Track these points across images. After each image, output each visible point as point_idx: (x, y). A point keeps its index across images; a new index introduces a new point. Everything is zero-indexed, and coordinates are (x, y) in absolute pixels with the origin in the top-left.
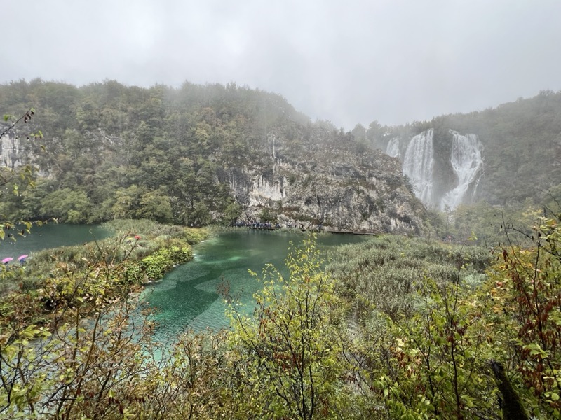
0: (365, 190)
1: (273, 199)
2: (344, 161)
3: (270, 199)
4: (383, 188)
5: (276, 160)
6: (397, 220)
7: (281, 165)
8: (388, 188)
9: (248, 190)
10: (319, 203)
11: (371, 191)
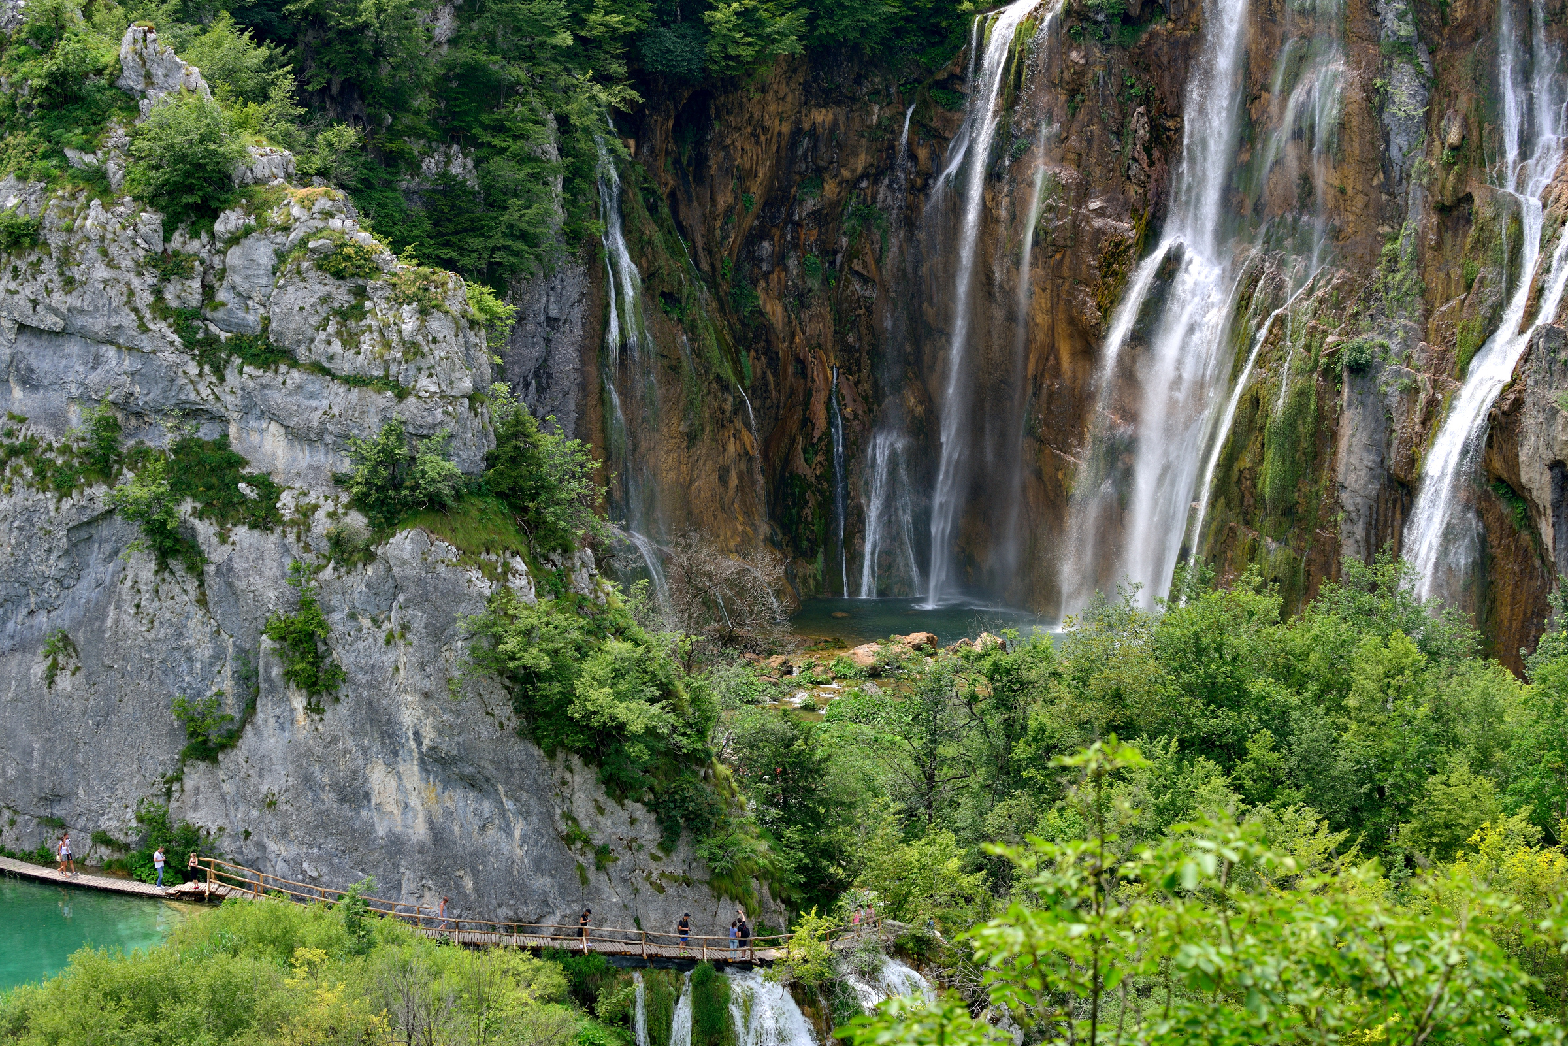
0: (205, 530)
2: (69, 283)
4: (321, 525)
6: (412, 772)
8: (357, 521)
11: (241, 534)
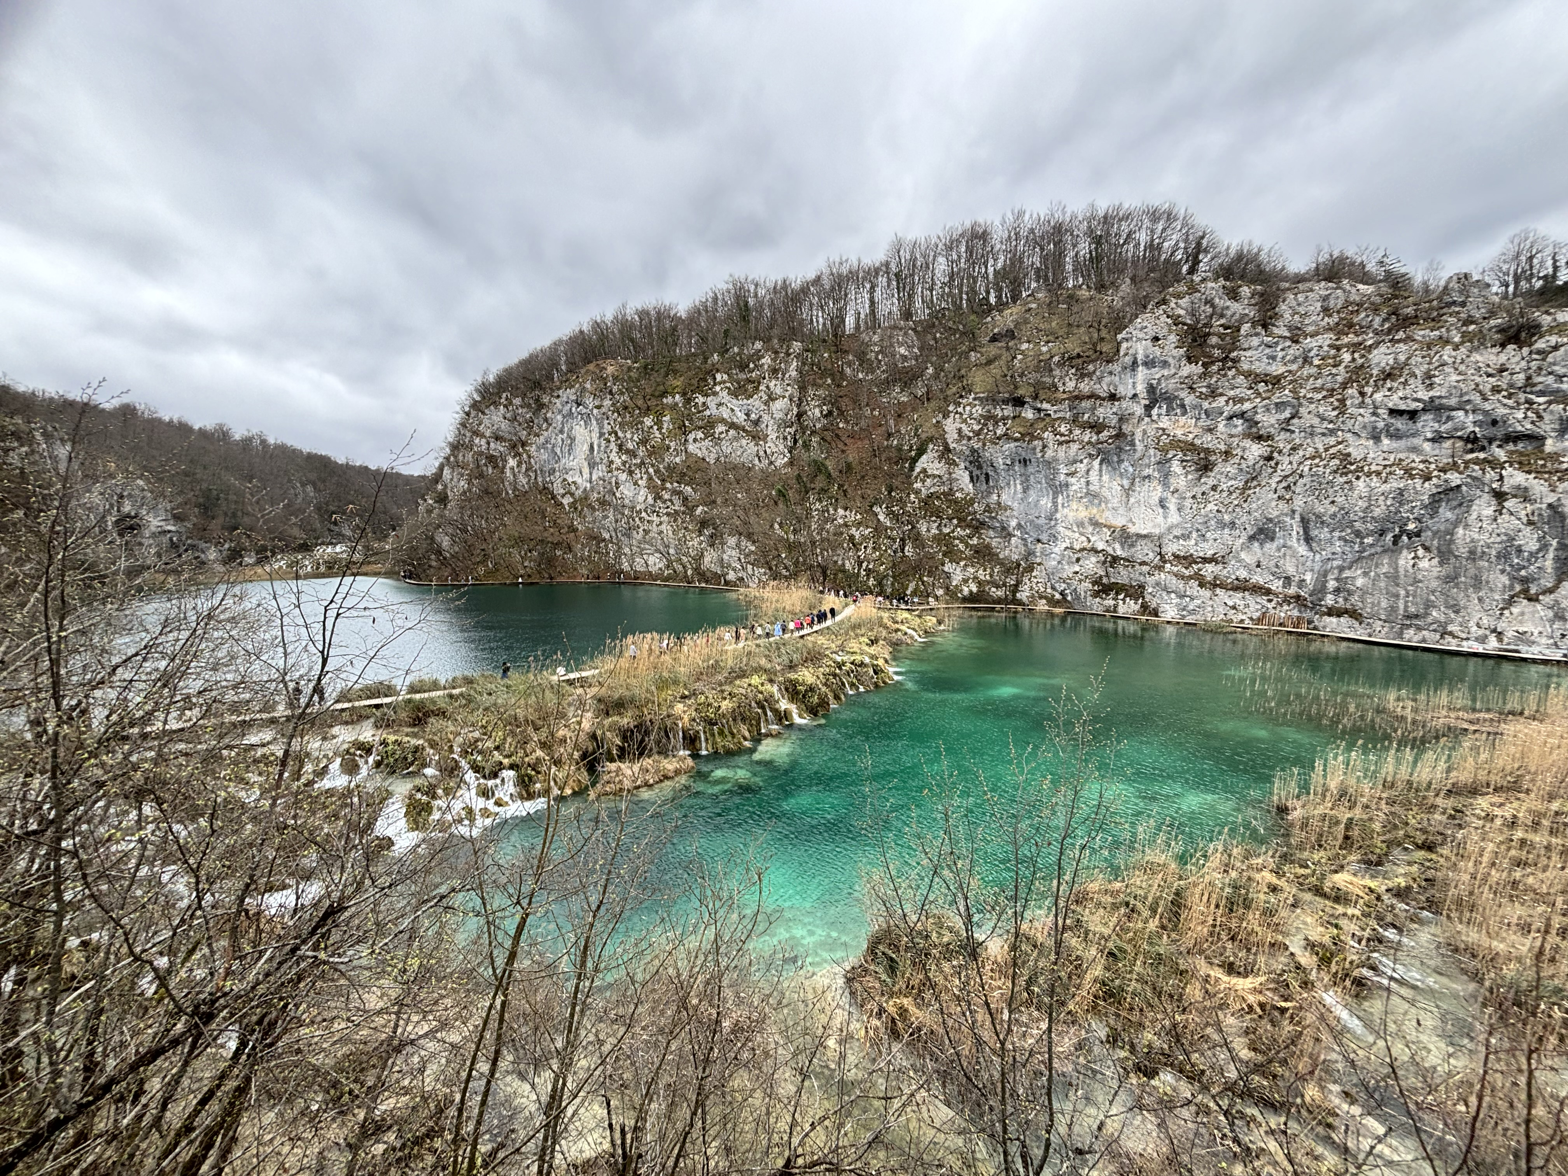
1: (1132, 530)
3: (1123, 529)
5: (1148, 408)
7: (1165, 423)
9: (1055, 503)
10: (1308, 539)
